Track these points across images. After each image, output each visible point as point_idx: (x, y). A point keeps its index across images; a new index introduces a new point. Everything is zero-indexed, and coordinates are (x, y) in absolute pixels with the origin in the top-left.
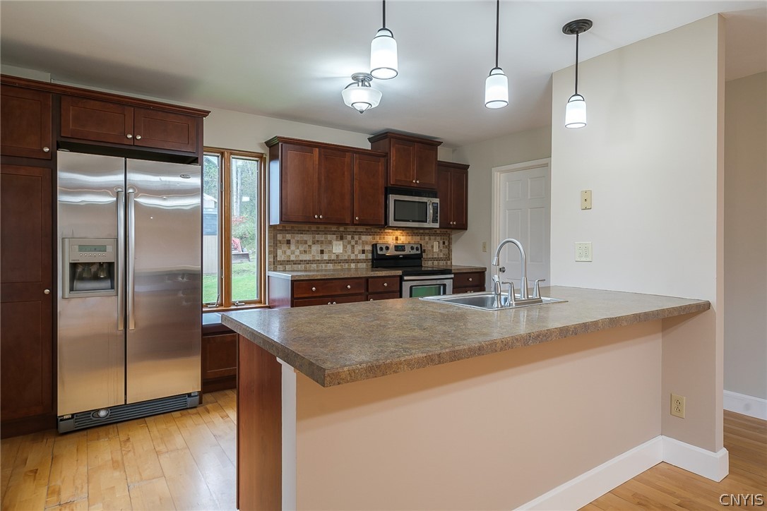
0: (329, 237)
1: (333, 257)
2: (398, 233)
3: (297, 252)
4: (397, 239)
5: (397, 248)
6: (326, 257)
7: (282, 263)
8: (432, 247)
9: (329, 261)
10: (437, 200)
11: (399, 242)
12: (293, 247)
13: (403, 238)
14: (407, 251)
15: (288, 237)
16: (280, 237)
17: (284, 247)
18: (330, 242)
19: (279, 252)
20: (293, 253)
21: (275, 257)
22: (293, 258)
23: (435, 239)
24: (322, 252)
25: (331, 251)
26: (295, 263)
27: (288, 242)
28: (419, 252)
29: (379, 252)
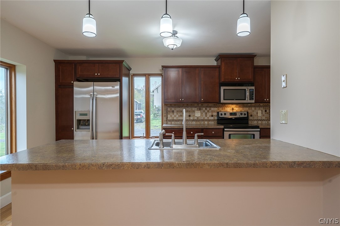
0: (193, 109)
1: (196, 118)
2: (234, 106)
3: (177, 116)
4: (233, 109)
5: (231, 114)
6: (191, 118)
7: (170, 121)
8: (257, 113)
9: (193, 120)
10: (253, 88)
11: (235, 111)
12: (175, 114)
13: (236, 109)
14: (238, 116)
15: (173, 109)
16: (169, 109)
17: (171, 114)
18: (194, 111)
19: (169, 116)
20: (175, 116)
21: (167, 118)
22: (175, 118)
23: (259, 109)
24: (190, 116)
25: (194, 116)
26: (176, 121)
27: (173, 112)
28: (246, 116)
29: (220, 116)
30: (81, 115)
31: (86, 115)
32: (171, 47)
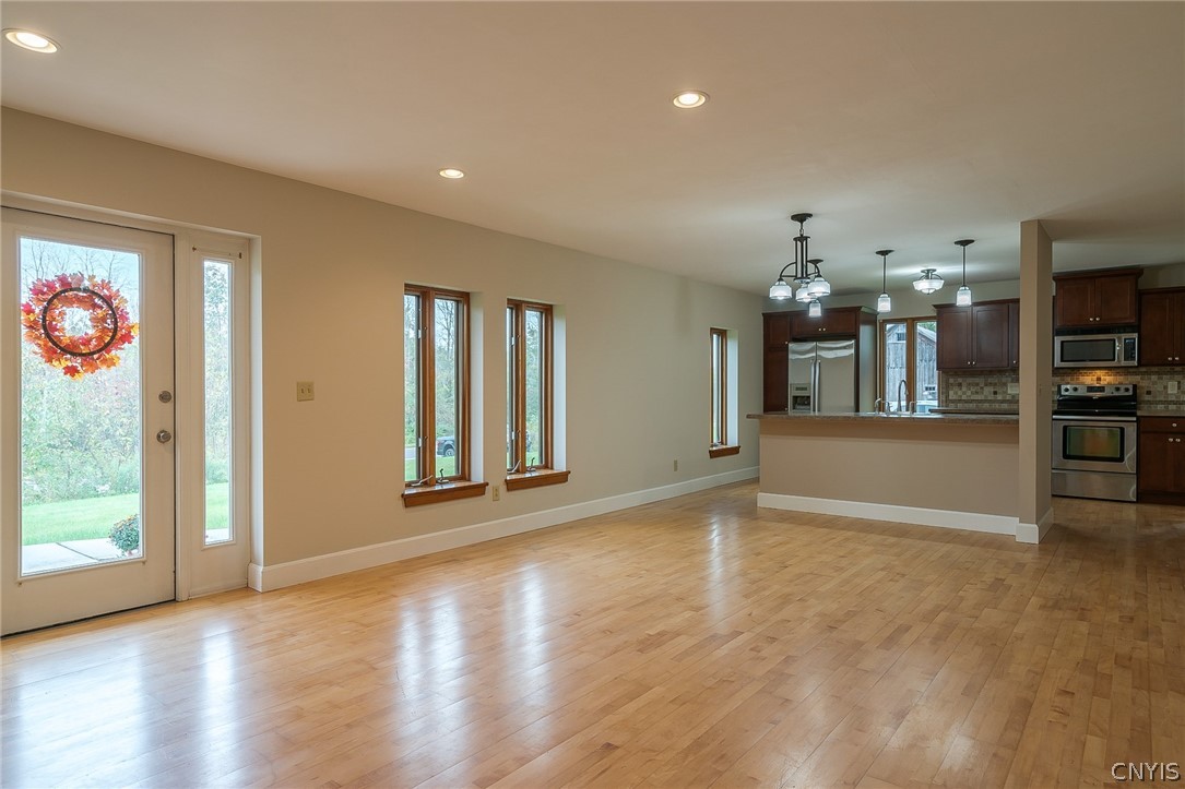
0: (1004, 380)
1: (1008, 398)
2: (1099, 373)
3: (969, 393)
4: (1099, 379)
5: (1091, 389)
6: (999, 397)
7: (953, 401)
8: (1166, 388)
9: (1003, 401)
10: (1135, 335)
11: (1103, 383)
12: (964, 389)
13: (1107, 379)
14: (1108, 392)
15: (960, 380)
16: (951, 380)
17: (956, 389)
18: (1005, 384)
19: (951, 393)
20: (964, 393)
21: (947, 396)
22: (964, 397)
23: (1171, 379)
24: (995, 393)
25: (1006, 393)
26: (966, 401)
27: (960, 385)
28: (1131, 393)
29: (1063, 393)
30: (797, 389)
31: (805, 389)
32: (927, 292)
